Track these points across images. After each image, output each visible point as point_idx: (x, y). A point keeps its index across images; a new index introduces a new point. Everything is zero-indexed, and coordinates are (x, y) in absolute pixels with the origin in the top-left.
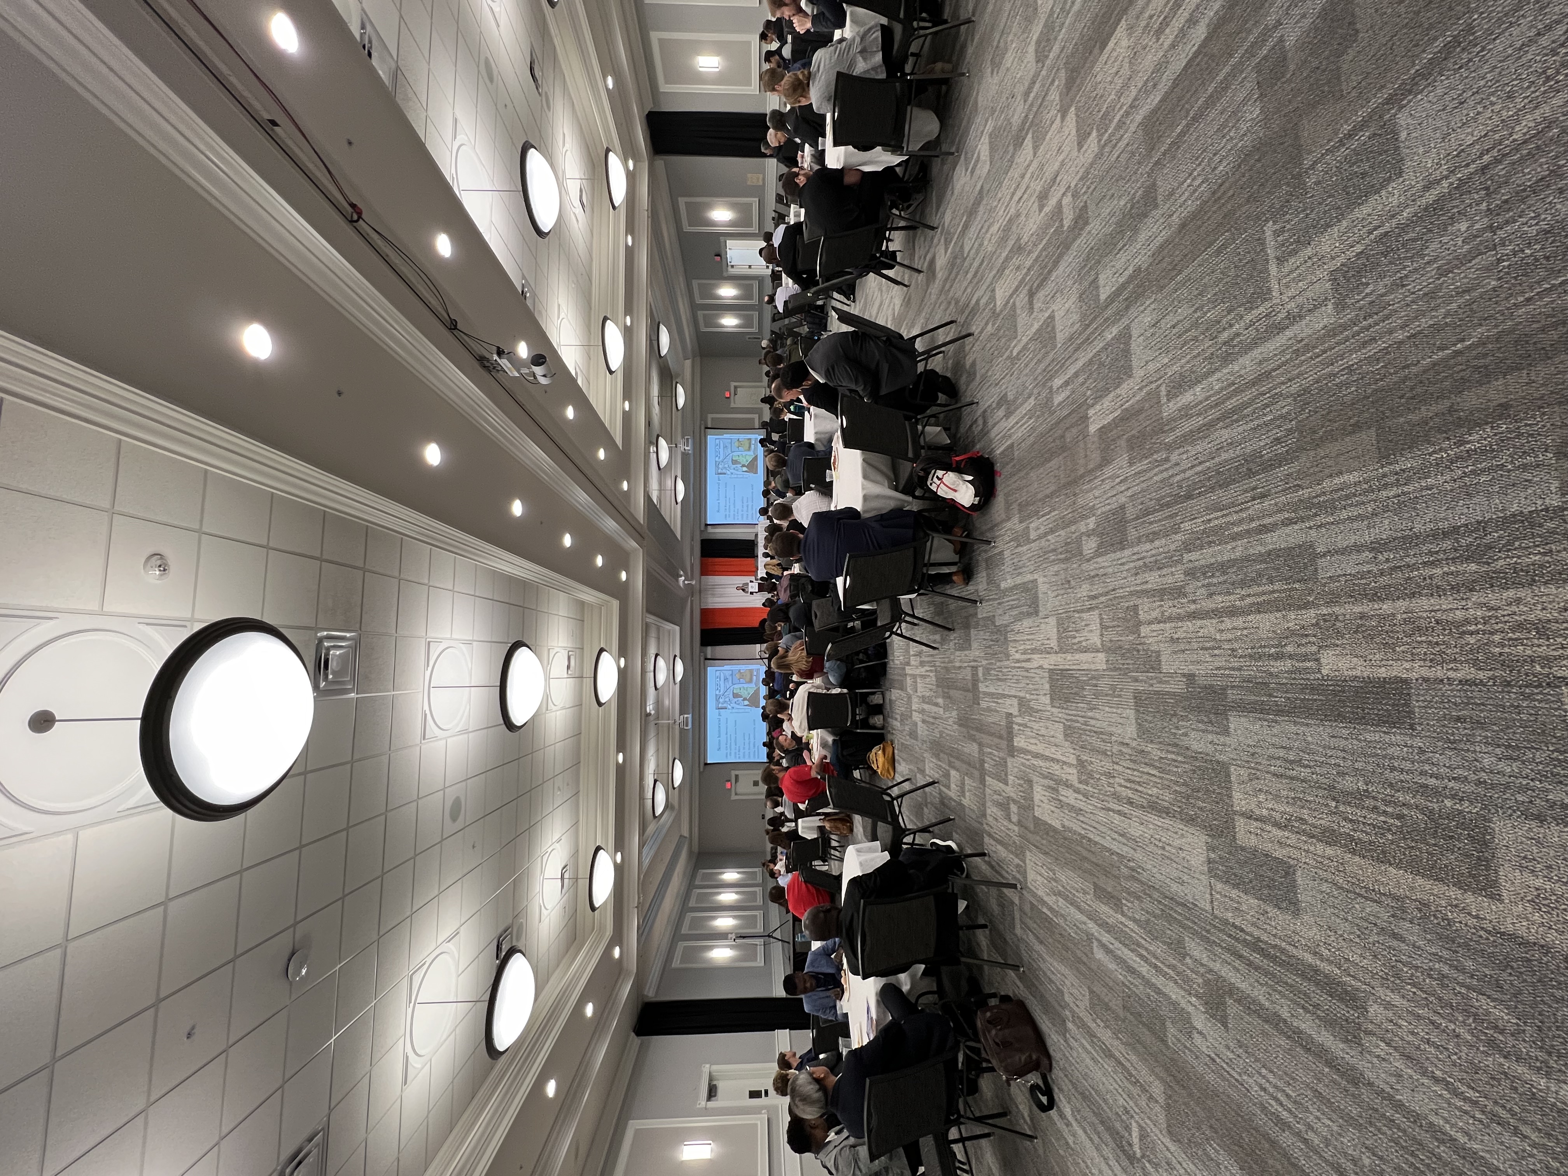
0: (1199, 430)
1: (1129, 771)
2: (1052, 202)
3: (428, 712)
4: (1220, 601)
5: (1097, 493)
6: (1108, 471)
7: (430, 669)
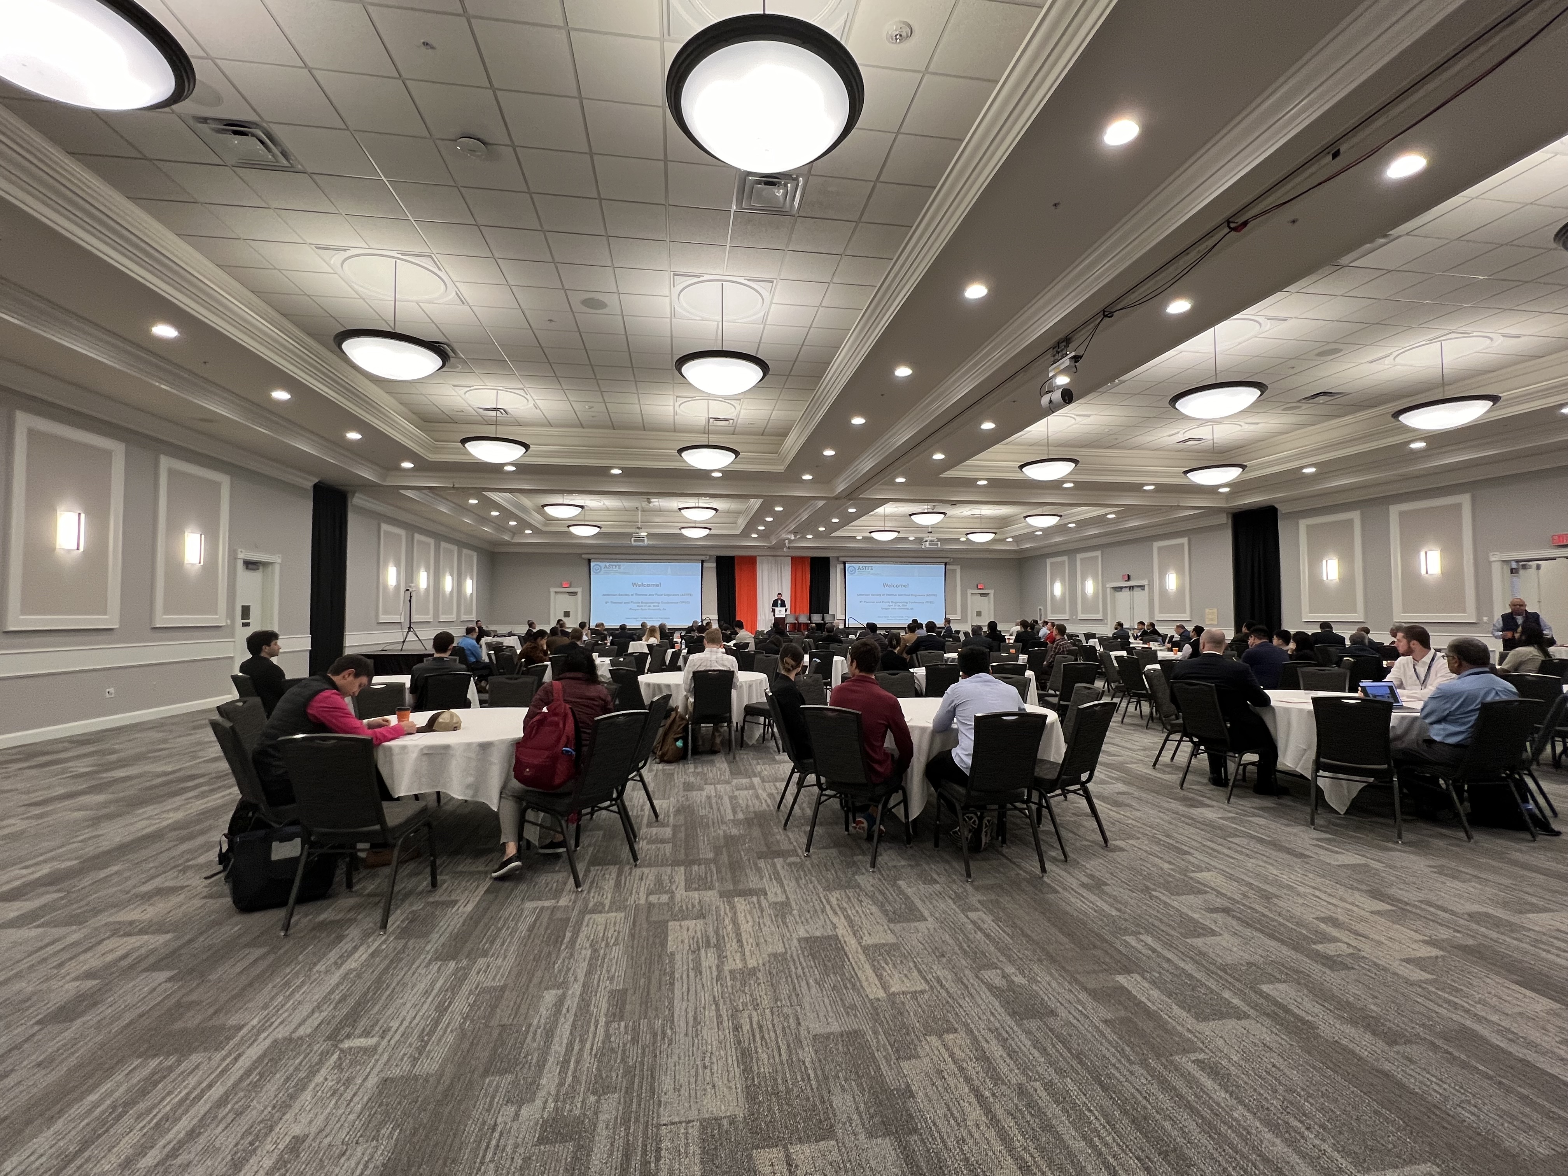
0: (1180, 1096)
1: (770, 1026)
2: (1334, 932)
3: (702, 279)
4: (1009, 1123)
5: (1054, 984)
6: (1083, 996)
7: (746, 282)
